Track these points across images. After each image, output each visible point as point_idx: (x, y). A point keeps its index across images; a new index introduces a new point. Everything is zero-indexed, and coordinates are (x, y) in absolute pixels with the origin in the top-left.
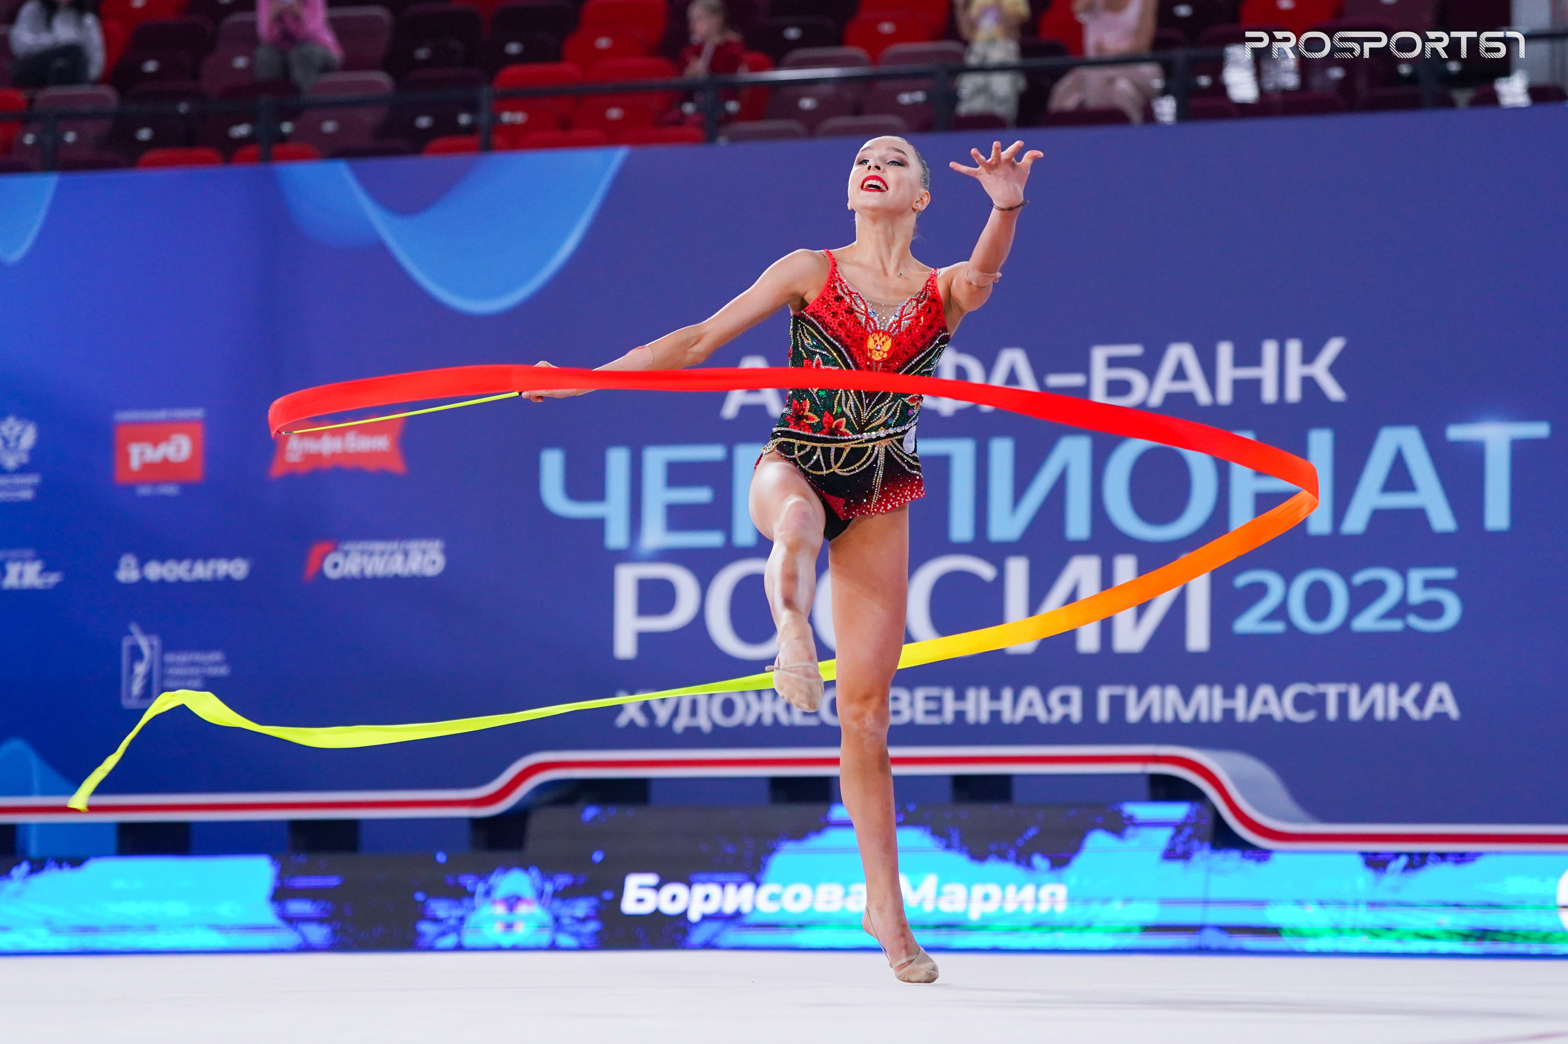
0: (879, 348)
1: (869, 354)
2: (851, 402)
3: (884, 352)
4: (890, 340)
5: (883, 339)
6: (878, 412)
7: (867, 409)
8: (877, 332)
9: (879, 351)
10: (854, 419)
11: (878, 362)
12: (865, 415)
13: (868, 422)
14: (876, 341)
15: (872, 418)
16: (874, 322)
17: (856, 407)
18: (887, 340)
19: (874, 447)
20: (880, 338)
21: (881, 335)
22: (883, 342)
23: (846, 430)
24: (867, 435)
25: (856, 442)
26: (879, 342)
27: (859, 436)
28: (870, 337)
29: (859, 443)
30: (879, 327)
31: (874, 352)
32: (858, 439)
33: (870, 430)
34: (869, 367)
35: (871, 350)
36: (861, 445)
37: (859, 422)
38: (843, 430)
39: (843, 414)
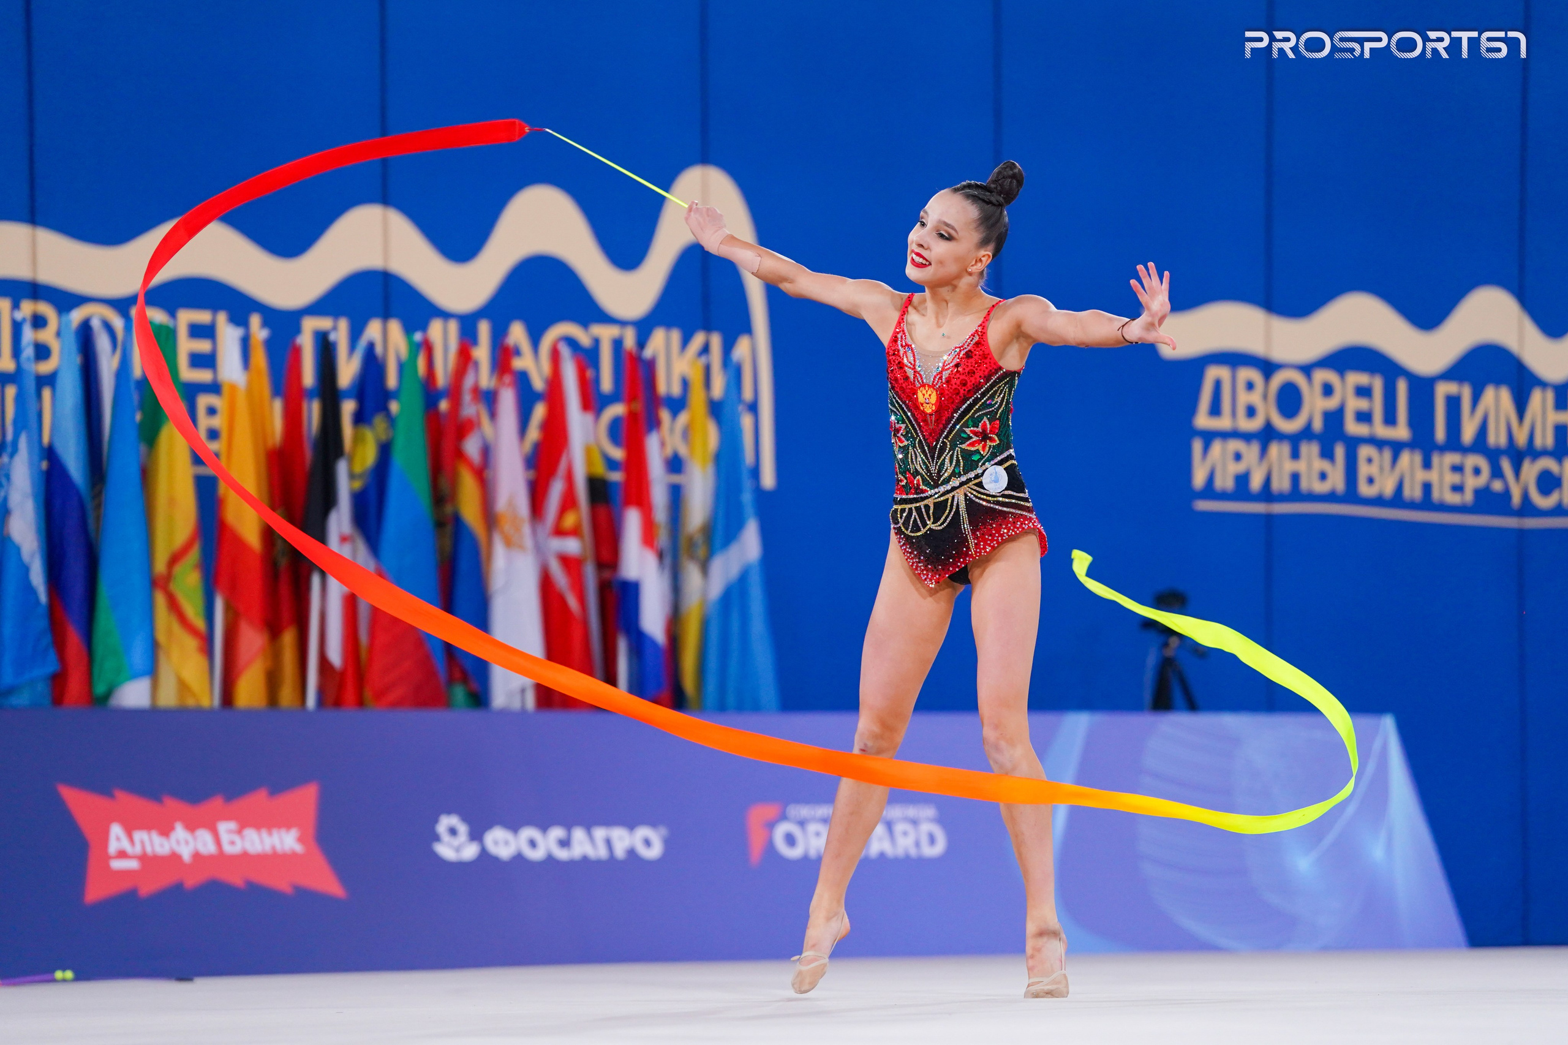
0: (927, 401)
1: (922, 408)
2: (919, 459)
3: (933, 405)
4: (935, 393)
5: (929, 392)
6: (943, 464)
7: (933, 463)
8: (923, 385)
9: (928, 404)
10: (926, 474)
11: (931, 415)
12: (933, 469)
13: (939, 476)
14: (924, 395)
15: (939, 471)
16: (920, 375)
17: (924, 463)
18: (932, 393)
19: (953, 497)
20: (927, 391)
21: (927, 388)
22: (930, 395)
23: (924, 488)
24: (942, 489)
25: (936, 496)
26: (927, 396)
27: (936, 490)
28: (919, 391)
29: (938, 497)
30: (925, 381)
31: (925, 405)
32: (936, 493)
33: (943, 483)
34: (925, 421)
35: (922, 404)
36: (942, 499)
37: (931, 477)
38: (922, 487)
39: (917, 472)
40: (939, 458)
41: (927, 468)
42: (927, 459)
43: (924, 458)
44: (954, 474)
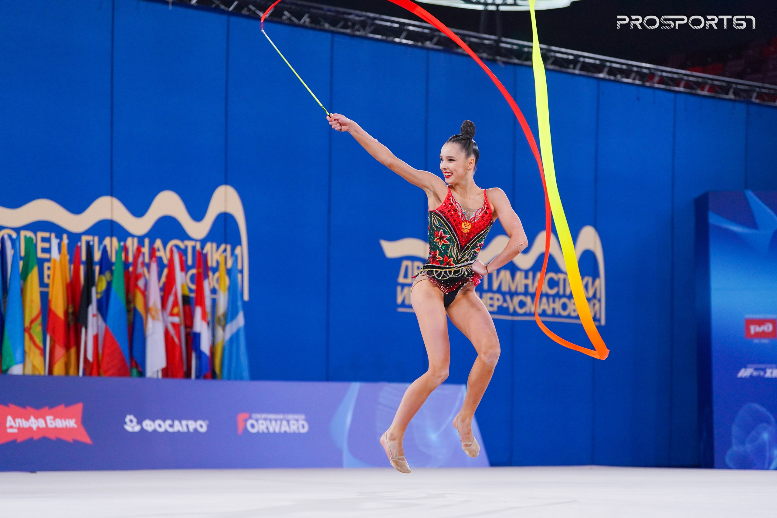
0: (466, 228)
1: (462, 230)
2: (455, 251)
3: (468, 230)
4: (471, 225)
5: (468, 224)
6: (464, 255)
7: (461, 253)
8: (465, 221)
9: (466, 229)
10: (456, 258)
11: (465, 234)
12: (460, 257)
13: (461, 259)
14: (465, 225)
15: (462, 257)
16: (465, 217)
17: (457, 253)
18: (470, 225)
19: (462, 269)
20: (467, 224)
21: (467, 222)
22: (468, 226)
23: (453, 263)
24: (460, 265)
25: (456, 268)
26: (466, 225)
27: (457, 265)
28: (463, 223)
29: (457, 268)
30: (466, 219)
31: (464, 229)
32: (457, 266)
33: (461, 263)
34: (462, 236)
35: (463, 229)
36: (458, 269)
37: (457, 259)
38: (452, 263)
39: (452, 256)
41: (458, 256)
42: (459, 252)
44: (467, 260)
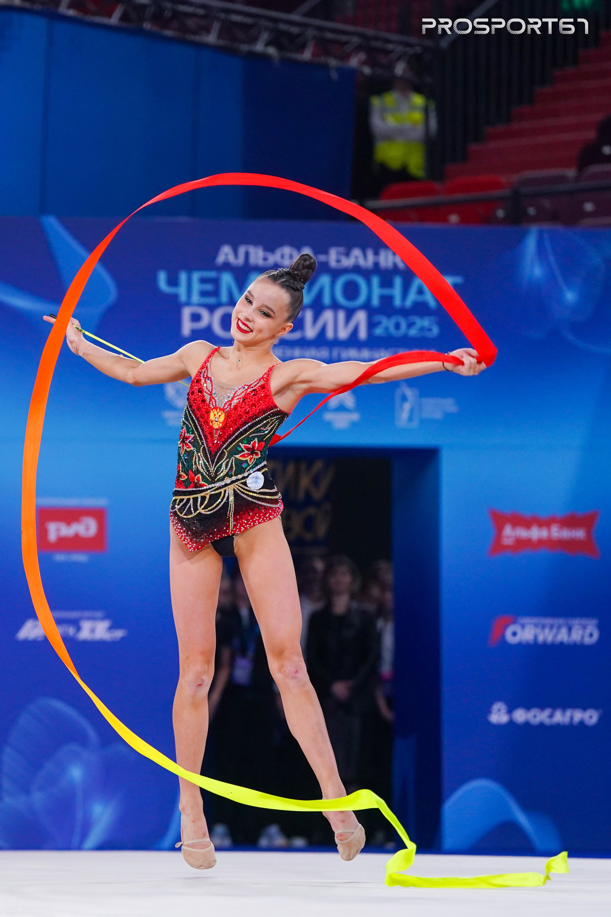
0: (217, 420)
1: (211, 424)
2: (202, 460)
3: (220, 423)
4: (224, 414)
5: (220, 414)
6: (220, 466)
7: (212, 466)
8: (216, 408)
9: (217, 421)
10: (206, 473)
11: (217, 430)
12: (212, 469)
13: (216, 475)
14: (215, 415)
15: (217, 471)
16: (215, 401)
17: (206, 465)
18: (222, 414)
19: (225, 491)
20: (218, 413)
21: (218, 410)
22: (220, 416)
23: (203, 483)
24: (218, 485)
25: (212, 490)
26: (217, 416)
27: (213, 485)
28: (211, 412)
30: (217, 404)
31: (214, 422)
32: (212, 487)
33: (219, 480)
34: (211, 434)
35: (212, 421)
36: (217, 492)
37: (209, 475)
38: (201, 482)
39: (198, 472)
40: (217, 463)
41: (208, 471)
42: (208, 462)
43: (205, 461)
44: (228, 475)
